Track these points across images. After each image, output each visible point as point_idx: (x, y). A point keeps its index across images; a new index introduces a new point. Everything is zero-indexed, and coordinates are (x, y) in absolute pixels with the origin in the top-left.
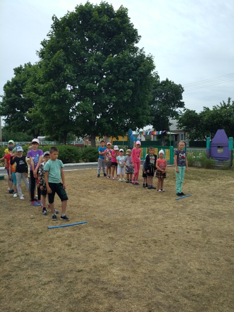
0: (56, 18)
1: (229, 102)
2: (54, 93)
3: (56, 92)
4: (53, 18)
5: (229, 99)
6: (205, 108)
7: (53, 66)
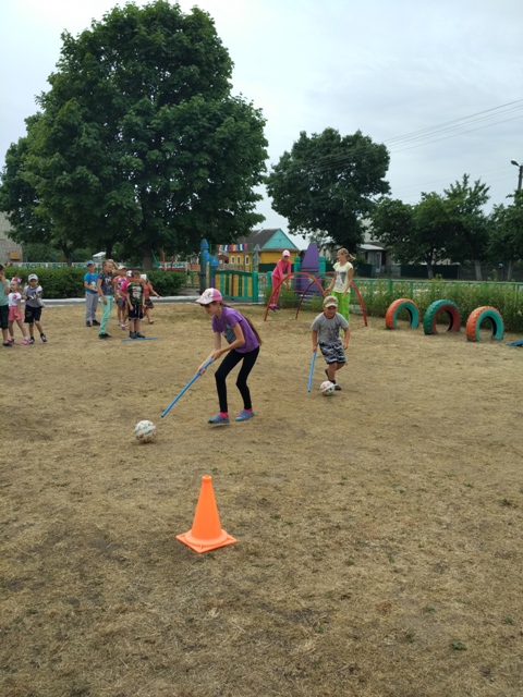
0: (69, 35)
1: (465, 183)
2: (62, 174)
3: (65, 173)
4: (63, 35)
5: (466, 178)
6: (423, 194)
7: (60, 127)
